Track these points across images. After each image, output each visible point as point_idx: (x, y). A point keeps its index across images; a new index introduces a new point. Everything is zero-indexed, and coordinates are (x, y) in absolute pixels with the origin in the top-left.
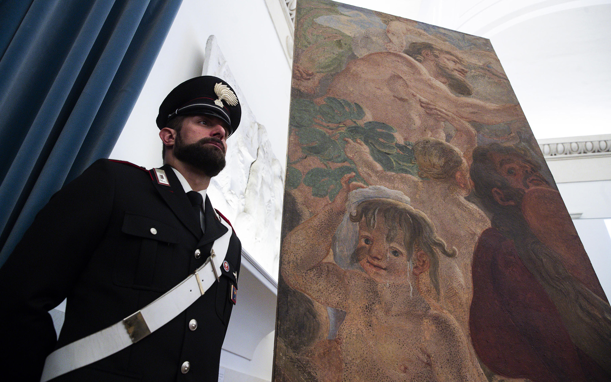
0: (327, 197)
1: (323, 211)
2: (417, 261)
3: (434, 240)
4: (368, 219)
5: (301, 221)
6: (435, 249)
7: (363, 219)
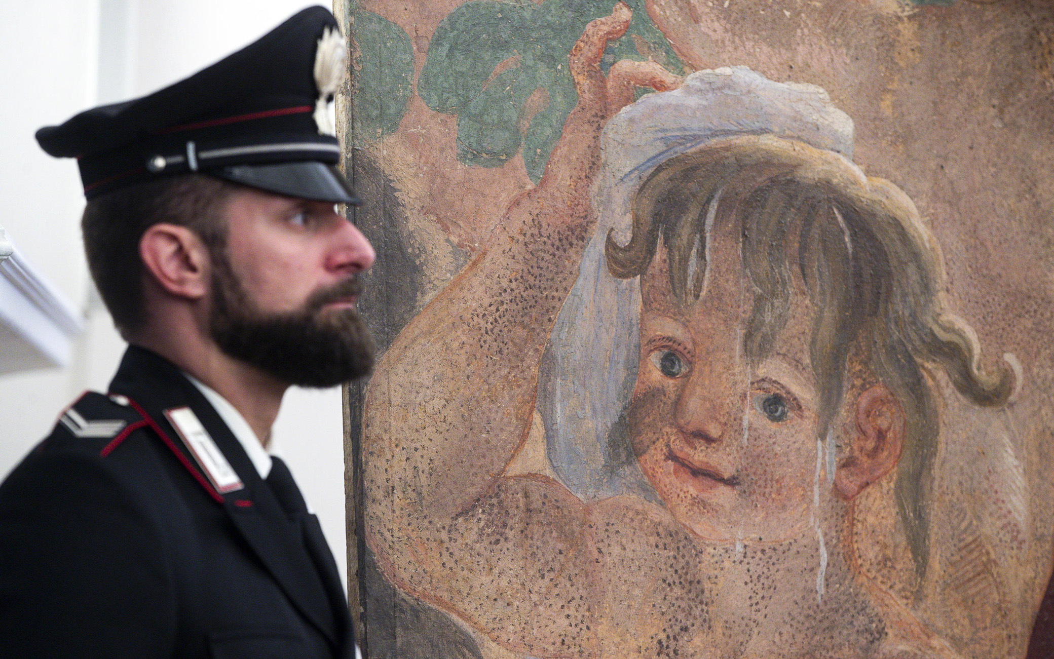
0: (519, 160)
1: (504, 238)
2: (854, 435)
3: (931, 329)
4: (677, 253)
5: (423, 293)
6: (929, 372)
7: (660, 254)
